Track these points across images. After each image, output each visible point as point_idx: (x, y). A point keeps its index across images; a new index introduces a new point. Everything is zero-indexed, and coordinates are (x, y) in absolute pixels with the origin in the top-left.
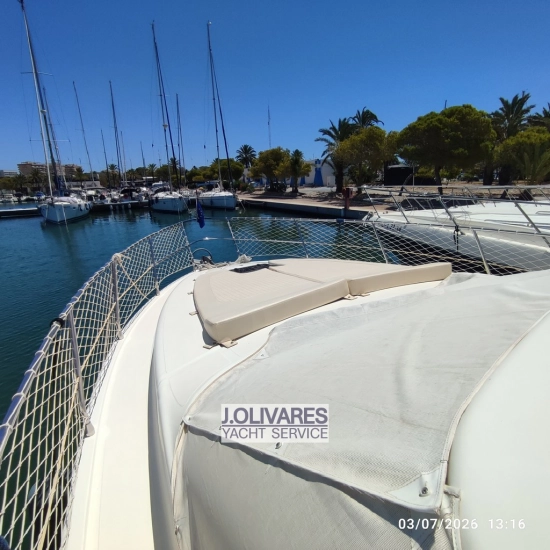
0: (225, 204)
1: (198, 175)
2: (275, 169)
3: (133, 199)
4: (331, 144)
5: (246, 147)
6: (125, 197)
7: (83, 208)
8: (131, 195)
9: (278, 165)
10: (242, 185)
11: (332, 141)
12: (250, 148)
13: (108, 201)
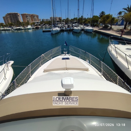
0: (90, 31)
1: (87, 21)
2: (106, 21)
3: (69, 28)
4: (126, 13)
5: (103, 12)
6: (68, 27)
7: (58, 30)
8: (69, 27)
9: (107, 20)
10: (97, 25)
11: (127, 12)
12: (104, 12)
13: (64, 28)
